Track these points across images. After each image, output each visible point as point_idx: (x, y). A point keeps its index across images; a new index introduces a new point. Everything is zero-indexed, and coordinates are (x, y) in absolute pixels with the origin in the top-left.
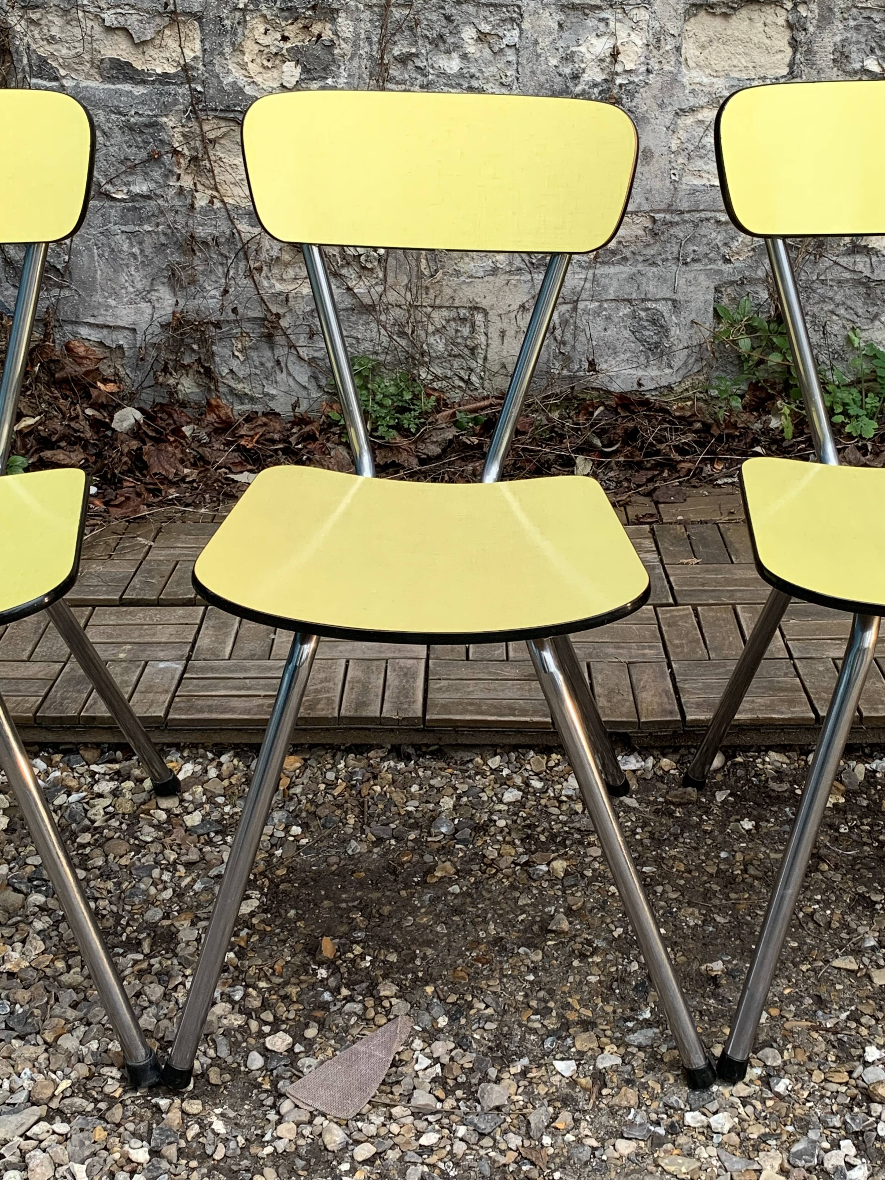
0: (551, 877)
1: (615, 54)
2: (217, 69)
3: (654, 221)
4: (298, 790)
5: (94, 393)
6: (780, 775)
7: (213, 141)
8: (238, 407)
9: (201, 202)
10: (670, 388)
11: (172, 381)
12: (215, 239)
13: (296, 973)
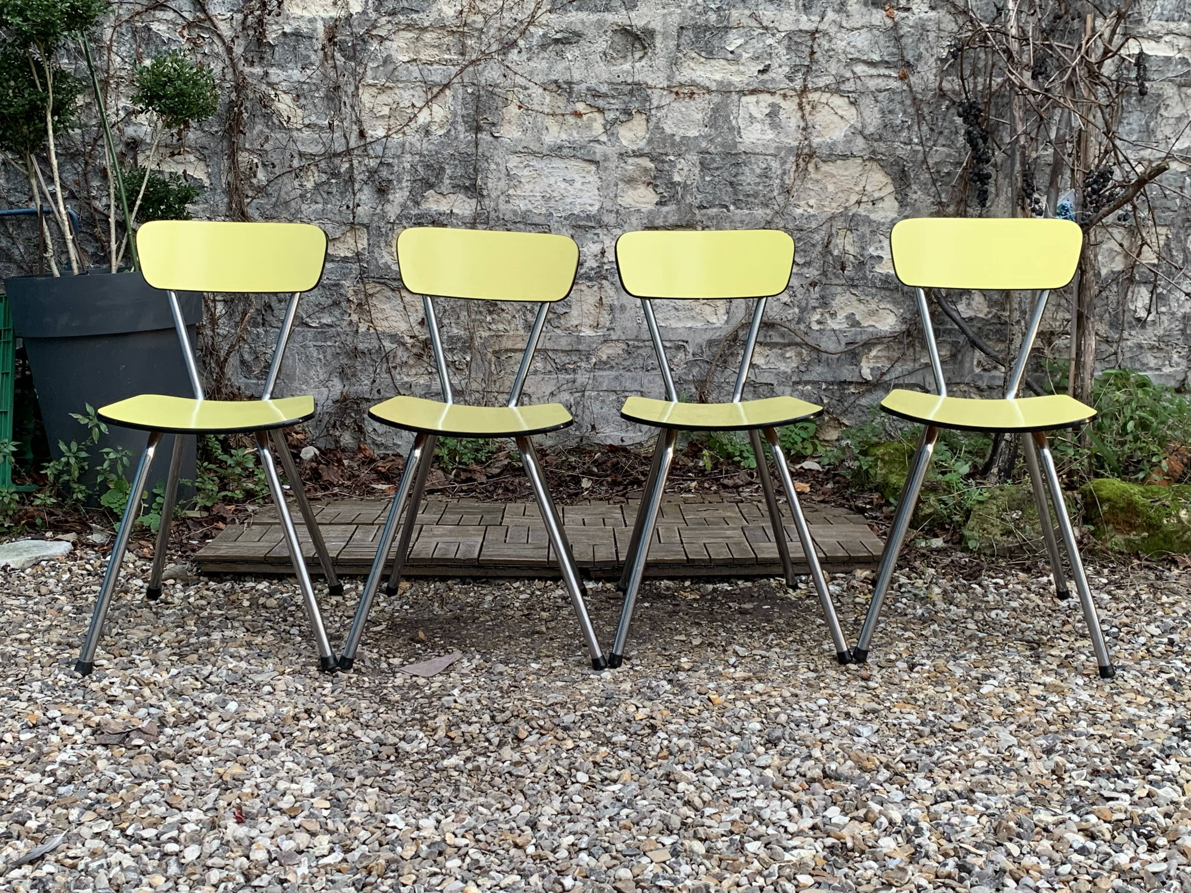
0: (540, 620)
1: (603, 253)
2: (376, 255)
3: (628, 345)
4: (408, 594)
5: (290, 438)
6: (668, 588)
7: (371, 295)
8: (377, 452)
9: (363, 328)
10: (641, 444)
11: (337, 433)
12: (369, 351)
13: (406, 645)
